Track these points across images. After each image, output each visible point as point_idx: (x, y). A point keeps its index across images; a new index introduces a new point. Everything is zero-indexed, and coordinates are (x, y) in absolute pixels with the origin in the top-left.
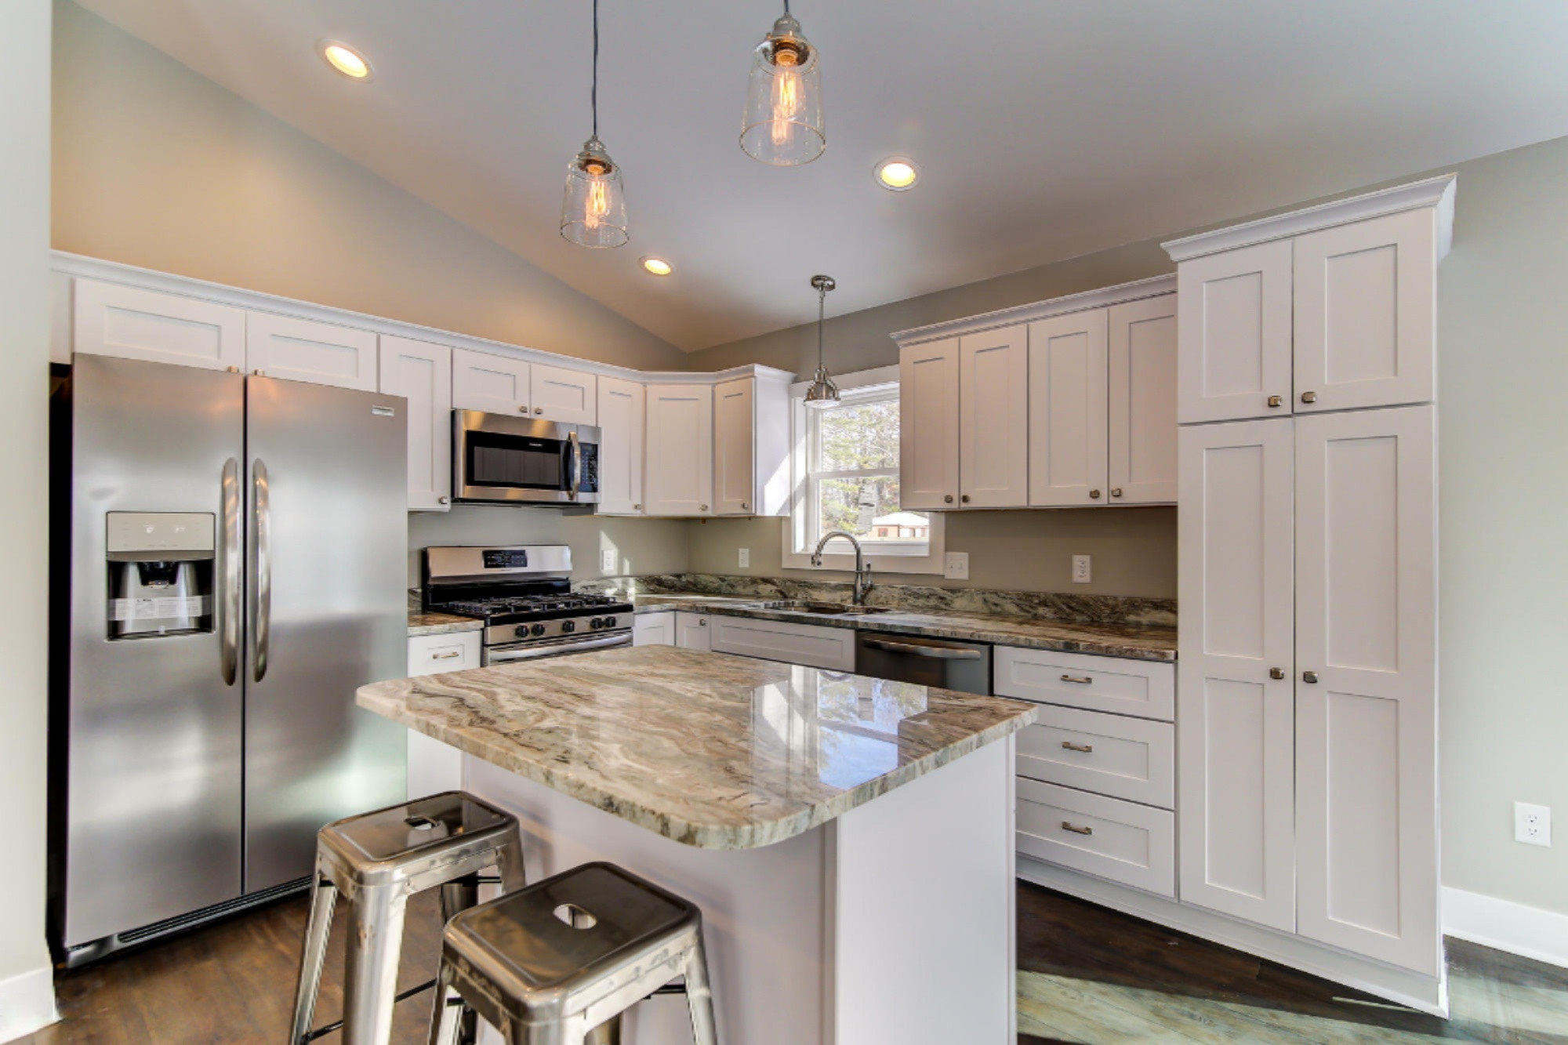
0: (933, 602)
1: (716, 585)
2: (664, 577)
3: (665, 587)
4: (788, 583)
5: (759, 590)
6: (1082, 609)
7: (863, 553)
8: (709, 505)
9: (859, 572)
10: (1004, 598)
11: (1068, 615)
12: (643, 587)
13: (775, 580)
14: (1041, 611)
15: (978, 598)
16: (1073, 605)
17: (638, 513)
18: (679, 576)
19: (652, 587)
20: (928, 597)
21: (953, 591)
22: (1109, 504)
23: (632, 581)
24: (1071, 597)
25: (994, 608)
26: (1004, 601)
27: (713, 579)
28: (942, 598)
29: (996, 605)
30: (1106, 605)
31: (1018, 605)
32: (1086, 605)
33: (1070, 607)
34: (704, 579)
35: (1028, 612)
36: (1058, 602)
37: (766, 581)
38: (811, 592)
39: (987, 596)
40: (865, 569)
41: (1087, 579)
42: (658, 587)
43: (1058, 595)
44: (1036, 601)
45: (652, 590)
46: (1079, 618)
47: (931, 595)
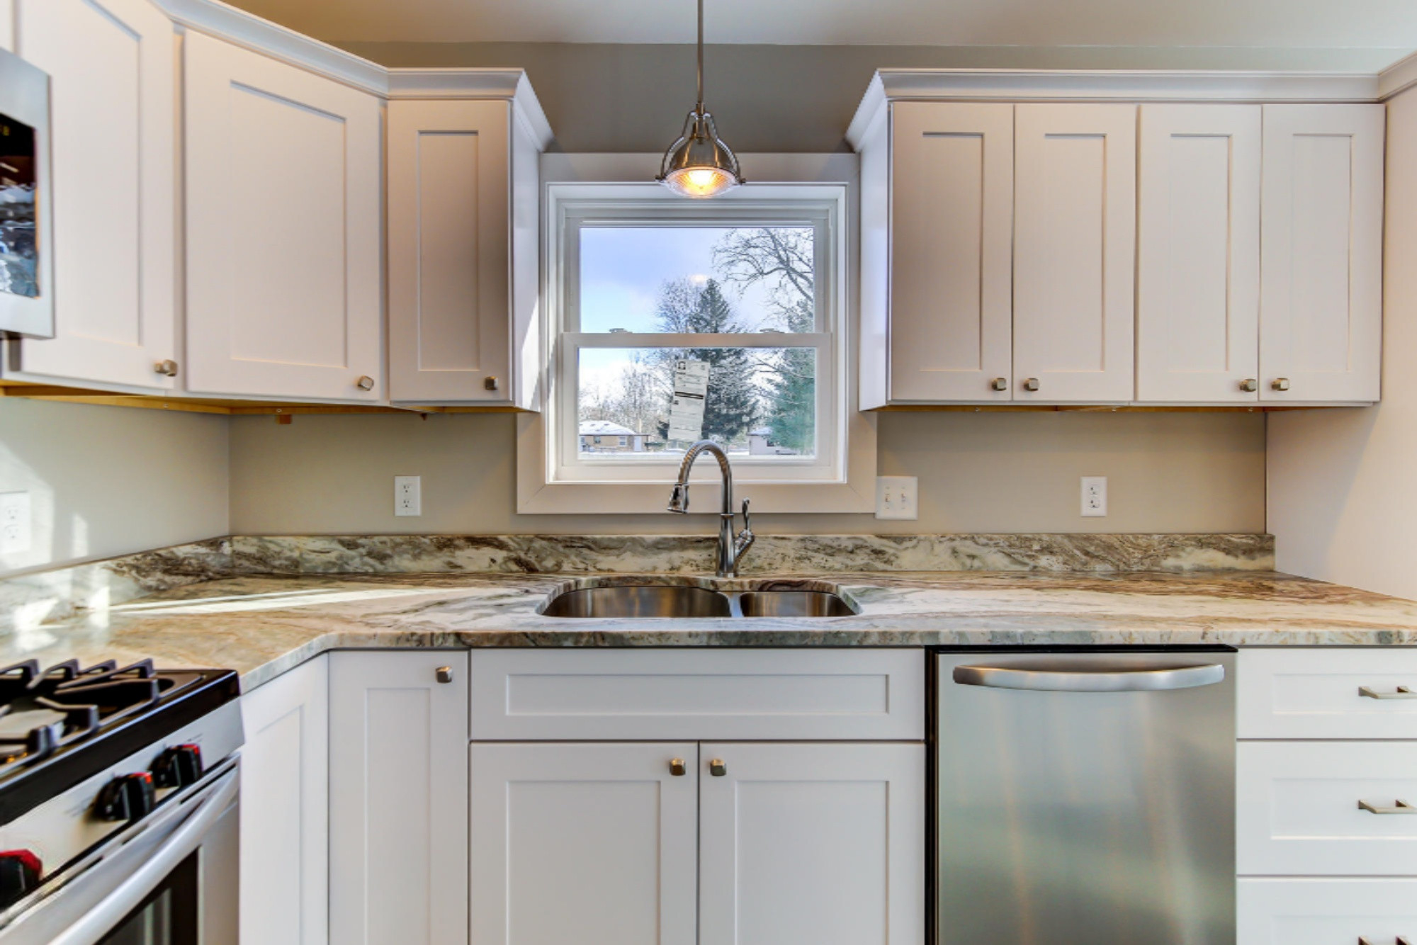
0: (861, 559)
1: (332, 557)
2: (181, 552)
3: (186, 574)
4: (538, 544)
5: (458, 562)
6: (1101, 553)
7: (736, 479)
8: (374, 372)
9: (726, 518)
10: (985, 545)
11: (1085, 564)
12: (128, 583)
13: (502, 538)
14: (1044, 561)
15: (943, 550)
16: (1092, 549)
17: (168, 387)
18: (215, 543)
19: (151, 581)
20: (852, 552)
21: (899, 539)
22: (1259, 401)
23: (99, 576)
24: (1088, 538)
25: (968, 562)
26: (986, 550)
27: (319, 544)
28: (878, 552)
29: (973, 557)
30: (1137, 547)
31: (1009, 555)
32: (1109, 548)
33: (1087, 553)
34: (289, 547)
35: (1025, 564)
36: (1068, 545)
37: (476, 541)
38: (593, 555)
39: (957, 544)
40: (737, 508)
41: (1101, 510)
42: (168, 579)
43: (1069, 536)
44: (1036, 547)
45: (149, 588)
46: (1100, 568)
47: (858, 547)
